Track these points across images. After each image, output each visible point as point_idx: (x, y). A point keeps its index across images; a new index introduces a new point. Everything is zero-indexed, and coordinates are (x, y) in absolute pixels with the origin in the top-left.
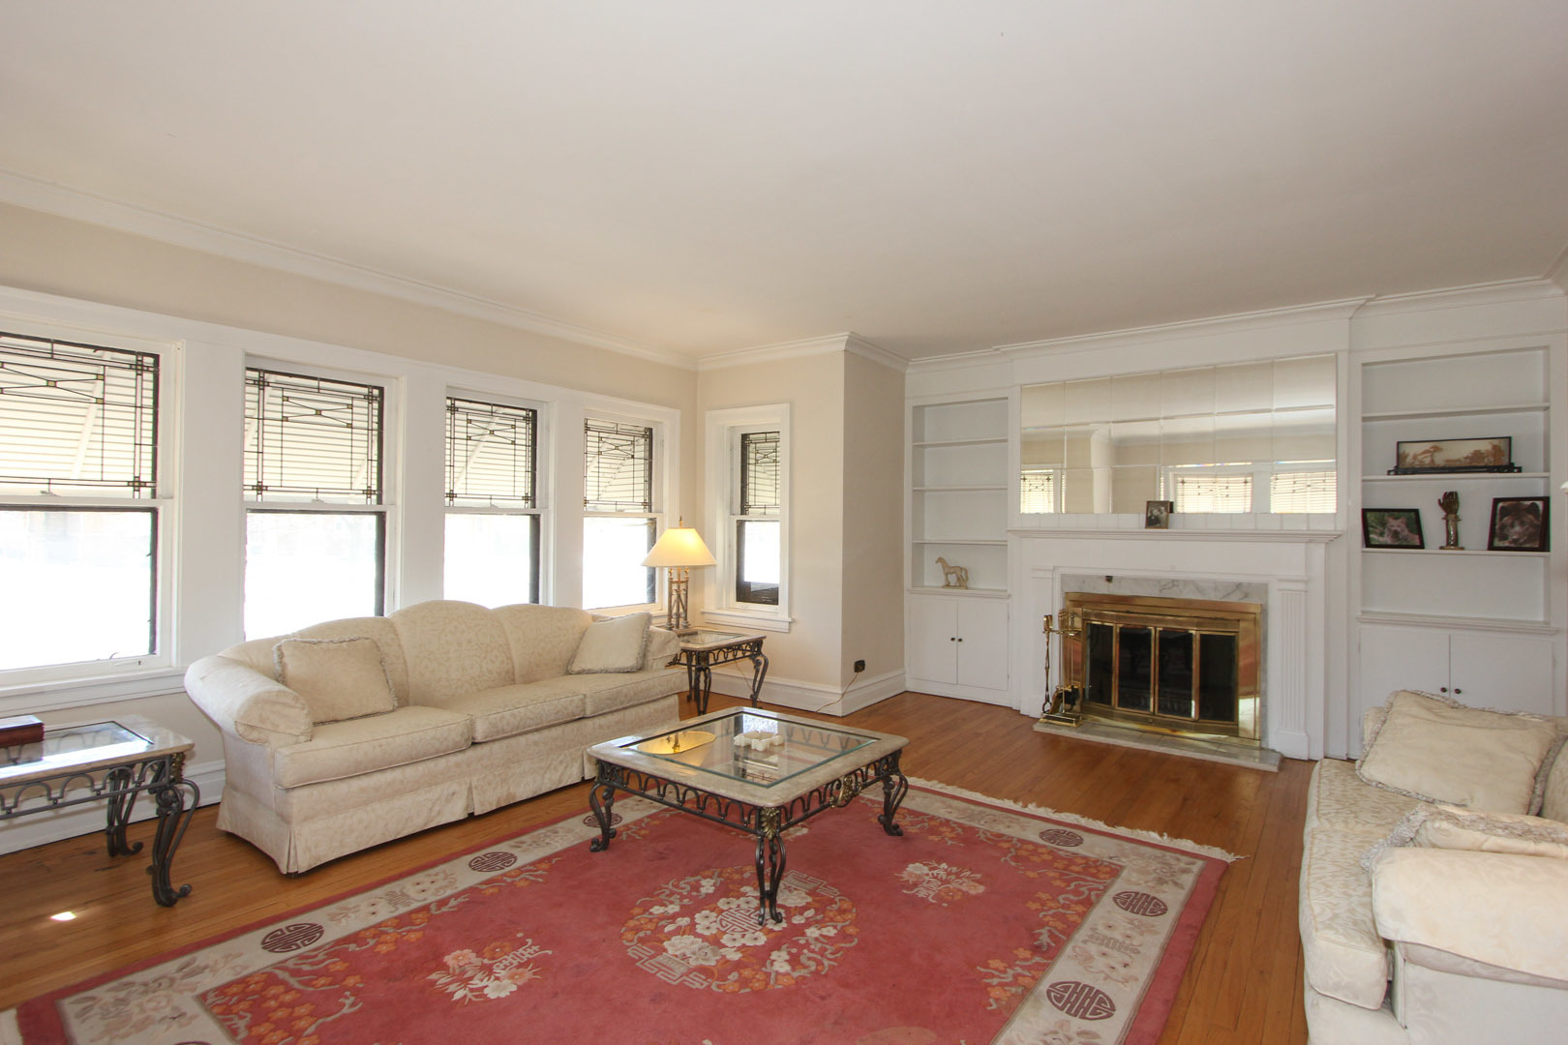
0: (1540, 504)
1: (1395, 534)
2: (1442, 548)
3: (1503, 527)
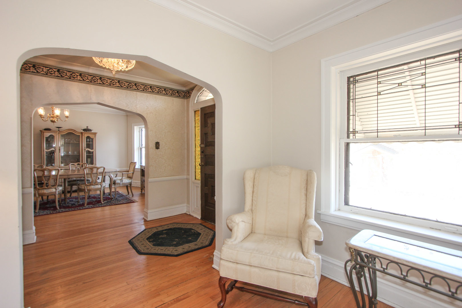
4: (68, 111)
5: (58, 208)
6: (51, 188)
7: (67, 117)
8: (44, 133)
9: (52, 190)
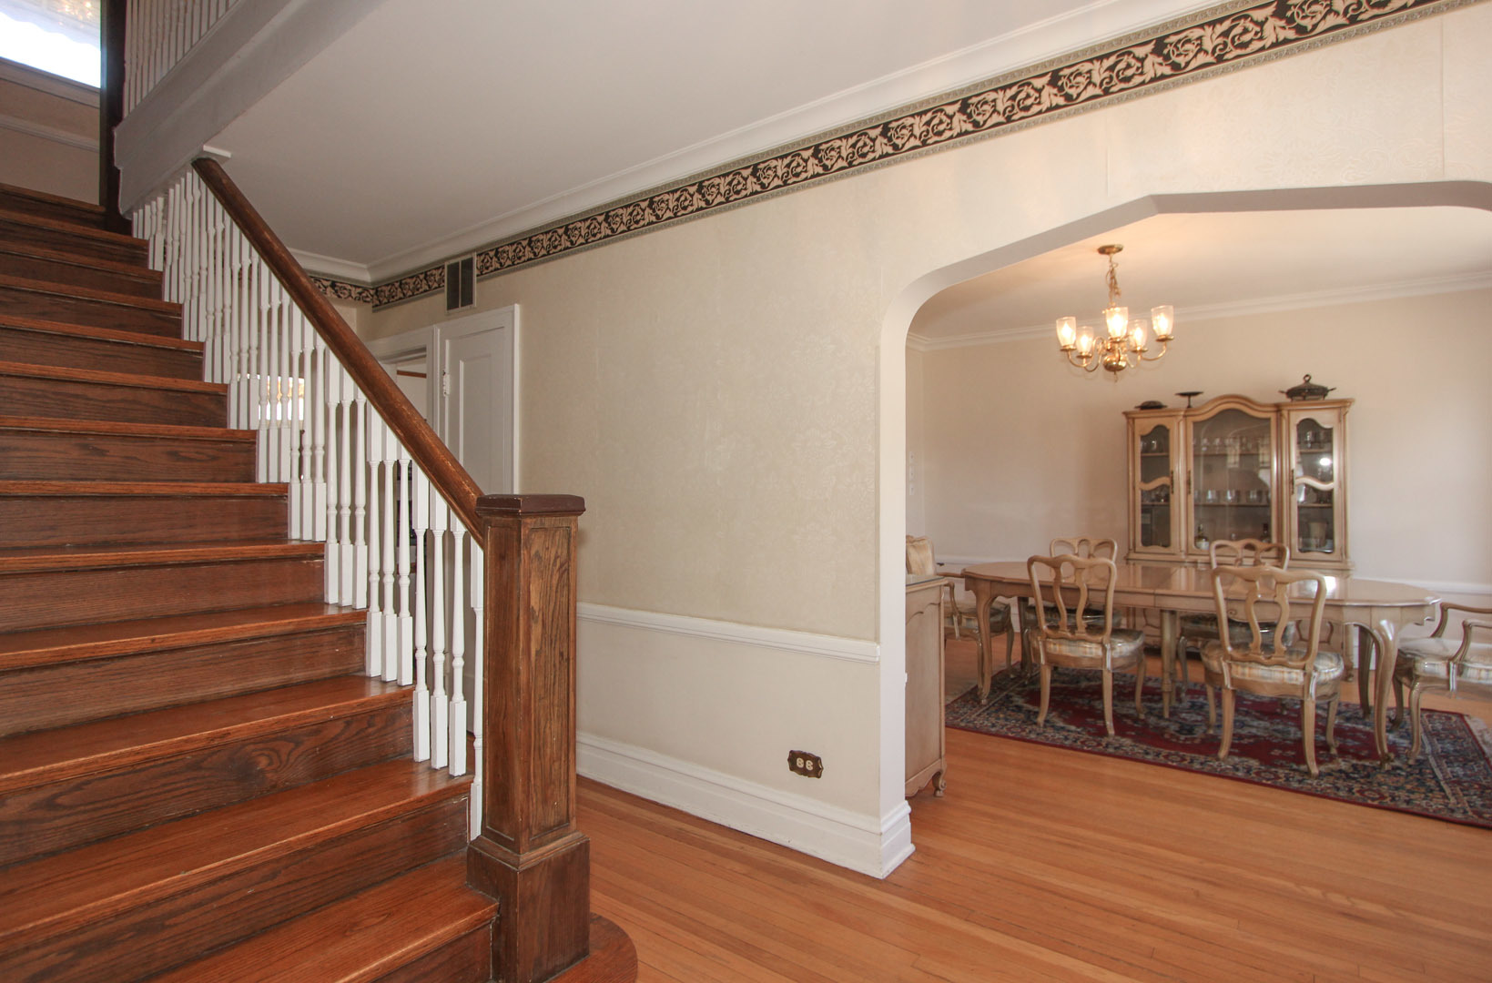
4: (1167, 314)
5: (1111, 732)
6: (1085, 641)
7: (1162, 340)
8: (1136, 421)
9: (1088, 650)
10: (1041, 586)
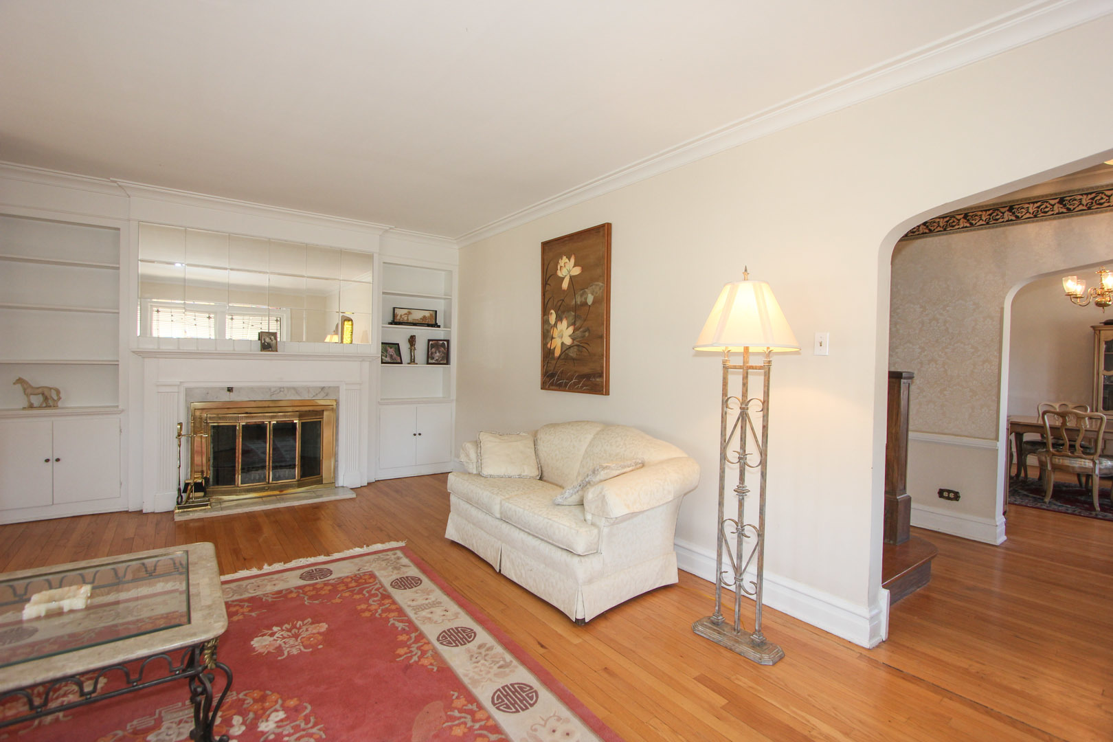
0: (445, 343)
1: (391, 356)
2: (409, 364)
3: (432, 353)
5: (1098, 509)
8: (1101, 332)
10: (1050, 427)
